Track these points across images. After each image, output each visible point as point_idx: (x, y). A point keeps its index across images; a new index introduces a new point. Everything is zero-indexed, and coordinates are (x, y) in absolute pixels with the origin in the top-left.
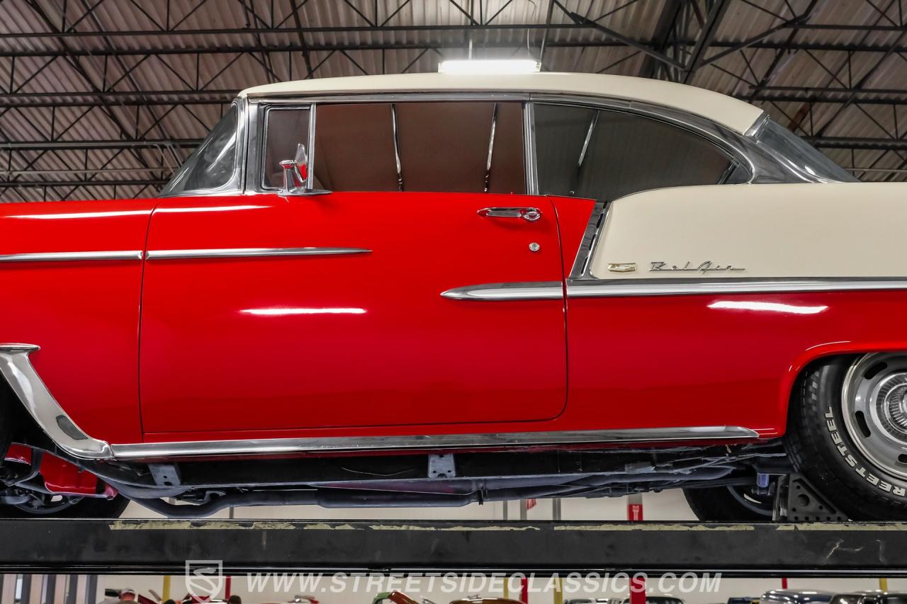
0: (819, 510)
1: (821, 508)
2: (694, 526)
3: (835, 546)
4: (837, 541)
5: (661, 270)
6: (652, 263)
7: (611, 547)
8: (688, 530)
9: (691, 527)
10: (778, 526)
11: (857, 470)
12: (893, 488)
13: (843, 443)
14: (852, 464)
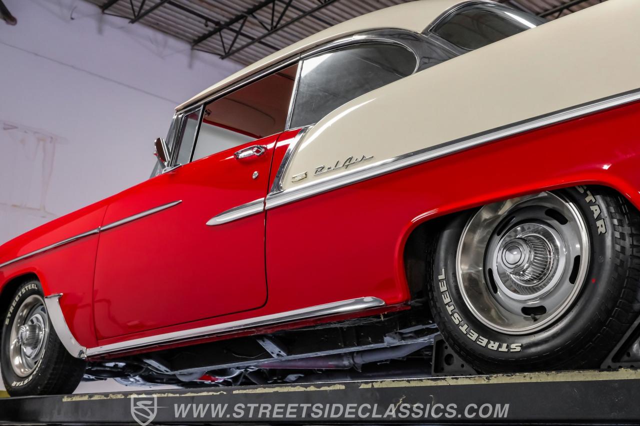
0: (461, 369)
1: (463, 366)
3: (398, 401)
9: (306, 388)
10: (360, 386)
11: (460, 327)
12: (488, 343)
13: (453, 303)
14: (457, 322)
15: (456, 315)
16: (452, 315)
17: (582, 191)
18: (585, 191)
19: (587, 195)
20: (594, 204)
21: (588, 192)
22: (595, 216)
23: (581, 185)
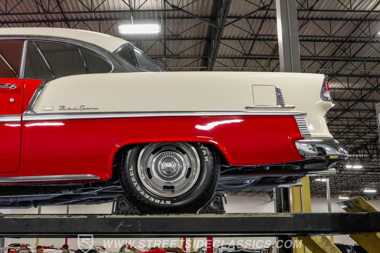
0: (129, 209)
1: (130, 208)
2: (62, 216)
3: (120, 224)
4: (121, 222)
5: (63, 109)
6: (60, 106)
7: (27, 225)
8: (60, 218)
9: (61, 216)
10: (97, 216)
11: (140, 192)
12: (155, 200)
13: (136, 181)
14: (139, 190)
15: (138, 187)
16: (137, 186)
17: (199, 144)
18: (201, 144)
19: (201, 146)
20: (204, 150)
21: (202, 145)
22: (204, 154)
23: (199, 142)
